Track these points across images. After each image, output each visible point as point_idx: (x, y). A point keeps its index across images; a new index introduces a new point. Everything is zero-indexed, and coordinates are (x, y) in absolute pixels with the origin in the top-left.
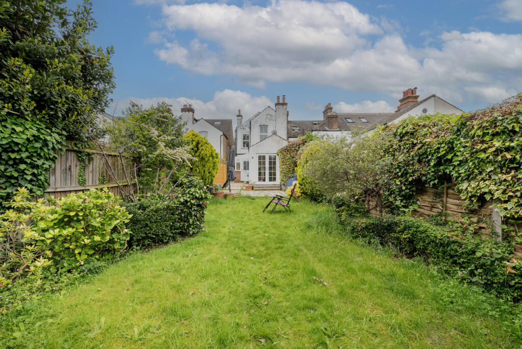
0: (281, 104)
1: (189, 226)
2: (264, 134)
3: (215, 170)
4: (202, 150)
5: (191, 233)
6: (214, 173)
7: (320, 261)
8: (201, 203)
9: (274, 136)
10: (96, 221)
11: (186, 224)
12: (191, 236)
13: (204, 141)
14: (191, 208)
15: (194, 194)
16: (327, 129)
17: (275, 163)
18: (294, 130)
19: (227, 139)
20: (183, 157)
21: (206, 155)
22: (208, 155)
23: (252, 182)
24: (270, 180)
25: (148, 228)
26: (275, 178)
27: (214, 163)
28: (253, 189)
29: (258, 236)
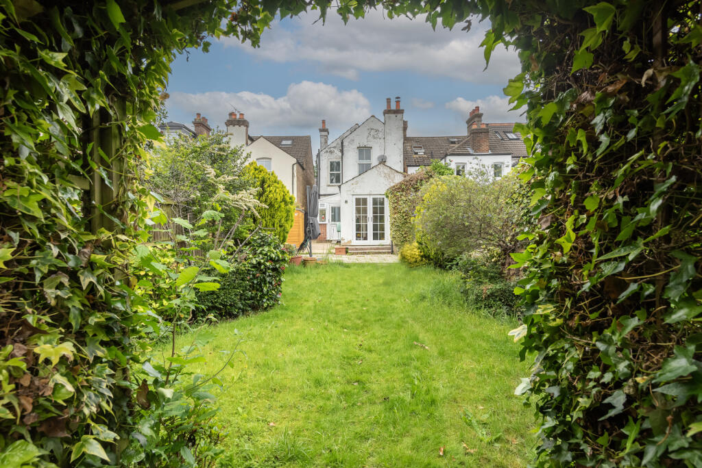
0: (393, 110)
1: (262, 297)
2: (365, 162)
3: (289, 222)
4: (270, 192)
5: (265, 305)
6: (287, 226)
7: (427, 331)
8: (277, 266)
9: (381, 167)
10: (165, 283)
11: (259, 294)
12: (265, 309)
13: (272, 179)
14: (265, 273)
15: (269, 254)
16: (471, 151)
17: (382, 211)
18: (416, 153)
19: (303, 169)
20: (248, 204)
21: (277, 199)
22: (279, 200)
23: (346, 241)
24: (375, 237)
25: (215, 296)
26: (383, 234)
27: (288, 211)
28: (347, 252)
29: (354, 310)
